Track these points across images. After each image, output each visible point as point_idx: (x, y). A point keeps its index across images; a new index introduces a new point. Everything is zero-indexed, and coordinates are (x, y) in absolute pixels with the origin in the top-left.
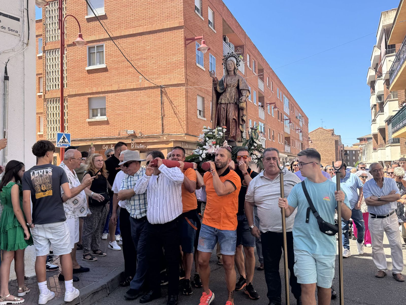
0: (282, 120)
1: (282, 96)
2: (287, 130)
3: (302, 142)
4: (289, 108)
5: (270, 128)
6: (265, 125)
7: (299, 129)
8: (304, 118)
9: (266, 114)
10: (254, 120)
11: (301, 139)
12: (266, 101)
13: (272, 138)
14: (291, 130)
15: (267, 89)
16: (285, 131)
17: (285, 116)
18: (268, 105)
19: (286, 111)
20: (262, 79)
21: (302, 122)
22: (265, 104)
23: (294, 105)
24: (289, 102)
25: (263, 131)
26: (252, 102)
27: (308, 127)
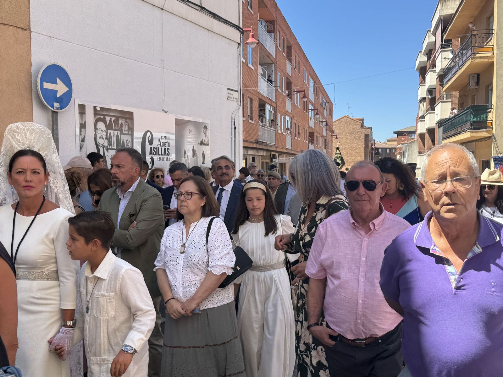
0: (307, 110)
1: (308, 78)
2: (312, 124)
3: (326, 138)
4: (314, 93)
5: (296, 122)
6: (291, 119)
7: (323, 122)
8: (329, 104)
9: (293, 104)
10: (282, 114)
11: (325, 134)
12: (294, 88)
13: (297, 135)
14: (315, 123)
15: (294, 72)
16: (310, 125)
17: (310, 105)
18: (295, 93)
19: (311, 97)
20: (290, 61)
21: (327, 110)
22: (292, 92)
23: (320, 89)
24: (314, 85)
25: (289, 127)
26: (280, 91)
27: (332, 117)
